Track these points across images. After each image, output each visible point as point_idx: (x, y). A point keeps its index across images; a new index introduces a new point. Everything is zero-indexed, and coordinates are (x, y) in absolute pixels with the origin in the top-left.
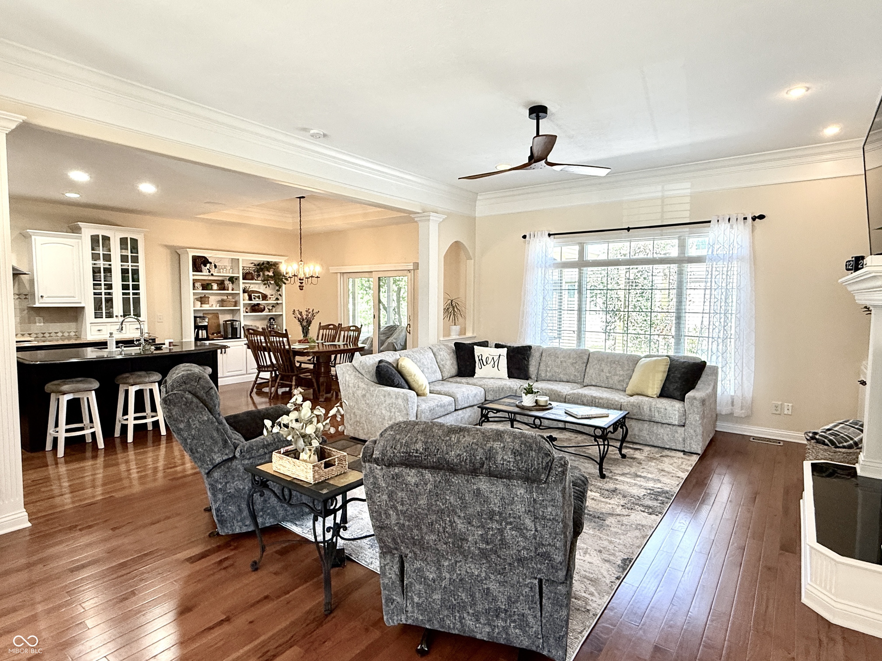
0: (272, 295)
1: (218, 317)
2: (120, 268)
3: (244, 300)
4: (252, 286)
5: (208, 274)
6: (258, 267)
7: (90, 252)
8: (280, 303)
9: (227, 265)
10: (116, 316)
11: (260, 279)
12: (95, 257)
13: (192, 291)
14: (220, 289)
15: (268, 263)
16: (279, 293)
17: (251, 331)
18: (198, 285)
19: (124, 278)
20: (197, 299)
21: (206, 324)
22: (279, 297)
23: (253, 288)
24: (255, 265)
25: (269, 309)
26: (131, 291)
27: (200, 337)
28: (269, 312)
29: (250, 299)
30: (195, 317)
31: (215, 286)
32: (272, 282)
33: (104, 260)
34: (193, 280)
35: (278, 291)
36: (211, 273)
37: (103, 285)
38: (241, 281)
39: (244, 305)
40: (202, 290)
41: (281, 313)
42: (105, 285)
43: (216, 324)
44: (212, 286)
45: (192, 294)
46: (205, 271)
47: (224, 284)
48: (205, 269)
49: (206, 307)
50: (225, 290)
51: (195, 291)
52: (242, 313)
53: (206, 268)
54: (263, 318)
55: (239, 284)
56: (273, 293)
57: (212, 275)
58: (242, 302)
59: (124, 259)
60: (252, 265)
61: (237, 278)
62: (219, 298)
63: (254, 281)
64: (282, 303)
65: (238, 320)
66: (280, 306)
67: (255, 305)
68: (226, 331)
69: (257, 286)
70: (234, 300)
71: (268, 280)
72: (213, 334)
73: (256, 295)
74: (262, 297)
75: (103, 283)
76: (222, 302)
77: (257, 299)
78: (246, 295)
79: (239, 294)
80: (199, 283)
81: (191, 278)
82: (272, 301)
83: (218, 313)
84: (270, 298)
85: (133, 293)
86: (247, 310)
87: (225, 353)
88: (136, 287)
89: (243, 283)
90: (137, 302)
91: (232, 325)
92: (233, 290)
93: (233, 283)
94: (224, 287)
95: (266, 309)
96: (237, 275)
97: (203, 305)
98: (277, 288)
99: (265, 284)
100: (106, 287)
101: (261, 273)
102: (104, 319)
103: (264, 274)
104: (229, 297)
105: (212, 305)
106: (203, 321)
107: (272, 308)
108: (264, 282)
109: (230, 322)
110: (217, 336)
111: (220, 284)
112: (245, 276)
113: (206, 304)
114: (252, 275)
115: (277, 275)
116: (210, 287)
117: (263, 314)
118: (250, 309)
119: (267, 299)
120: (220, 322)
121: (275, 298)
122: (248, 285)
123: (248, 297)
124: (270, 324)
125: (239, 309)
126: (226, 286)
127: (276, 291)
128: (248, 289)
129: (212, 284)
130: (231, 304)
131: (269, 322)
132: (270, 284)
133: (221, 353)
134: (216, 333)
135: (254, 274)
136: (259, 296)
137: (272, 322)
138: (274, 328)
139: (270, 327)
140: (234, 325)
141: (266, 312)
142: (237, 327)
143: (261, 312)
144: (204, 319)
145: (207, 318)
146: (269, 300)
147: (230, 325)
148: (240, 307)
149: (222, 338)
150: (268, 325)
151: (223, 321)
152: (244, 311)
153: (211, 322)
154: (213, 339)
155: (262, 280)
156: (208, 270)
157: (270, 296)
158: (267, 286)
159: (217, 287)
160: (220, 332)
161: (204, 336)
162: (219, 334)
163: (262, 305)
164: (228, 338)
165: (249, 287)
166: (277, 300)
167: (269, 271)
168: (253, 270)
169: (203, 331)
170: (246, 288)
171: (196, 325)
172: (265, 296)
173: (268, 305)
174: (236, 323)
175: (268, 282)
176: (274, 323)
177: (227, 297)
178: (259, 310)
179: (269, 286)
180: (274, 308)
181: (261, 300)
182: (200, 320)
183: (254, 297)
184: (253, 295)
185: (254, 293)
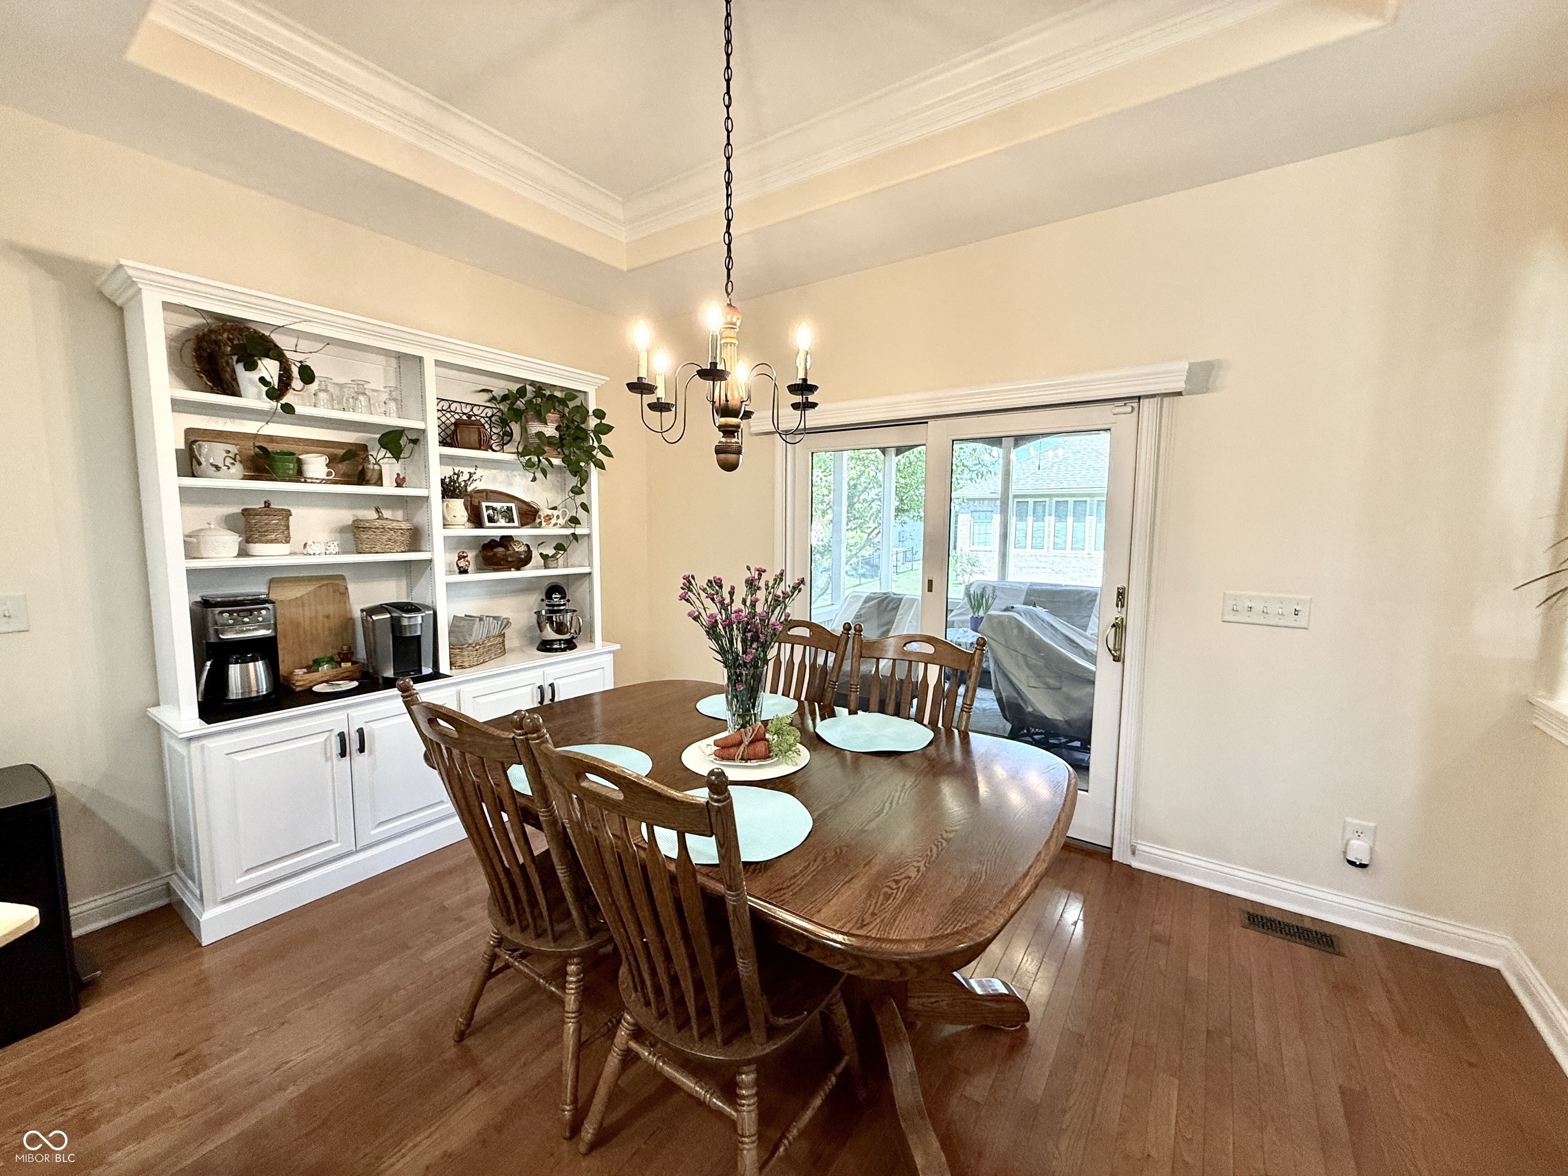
0: (555, 508)
1: (344, 593)
3: (446, 525)
4: (479, 472)
5: (266, 404)
6: (505, 407)
8: (583, 536)
11: (510, 446)
13: (174, 480)
14: (342, 480)
15: (539, 390)
16: (580, 499)
18: (215, 454)
20: (230, 523)
21: (265, 633)
22: (581, 515)
23: (485, 480)
24: (493, 399)
25: (544, 557)
27: (235, 690)
28: (546, 567)
29: (476, 519)
30: (203, 605)
31: (316, 465)
32: (554, 461)
34: (183, 431)
35: (577, 491)
36: (283, 400)
38: (434, 447)
39: (452, 543)
40: (247, 477)
41: (586, 570)
43: (332, 623)
44: (300, 463)
45: (173, 495)
46: (251, 390)
47: (365, 461)
48: (248, 381)
49: (274, 554)
50: (367, 483)
51: (196, 484)
52: (442, 575)
53: (255, 376)
54: (528, 586)
55: (426, 460)
56: (558, 500)
57: (288, 409)
58: (438, 534)
60: (482, 399)
61: (416, 439)
62: (346, 516)
63: (489, 455)
64: (589, 536)
65: (428, 602)
66: (584, 543)
67: (492, 544)
68: (372, 649)
69: (501, 475)
70: (405, 525)
71: (539, 453)
72: (312, 665)
73: (498, 505)
74: (521, 514)
76: (355, 535)
77: (502, 522)
78: (458, 506)
79: (427, 499)
80: (219, 449)
81: (177, 418)
82: (553, 530)
83: (343, 578)
84: (549, 518)
86: (462, 563)
87: (362, 750)
89: (444, 459)
91: (395, 625)
92: (400, 483)
93: (397, 456)
94: (363, 471)
95: (535, 554)
96: (419, 425)
97: (257, 548)
98: (574, 481)
99: (529, 465)
101: (515, 428)
103: (524, 430)
104: (384, 512)
105: (305, 545)
106: (246, 620)
107: (555, 551)
108: (527, 458)
109: (389, 616)
110: (334, 672)
111: (343, 459)
112: (454, 432)
113: (272, 541)
114: (479, 429)
115: (572, 435)
116: (291, 466)
117: (527, 573)
118: (477, 557)
119: (538, 521)
120: (351, 612)
121: (567, 518)
122: (466, 471)
123: (465, 514)
124: (551, 608)
125: (431, 561)
126: (371, 466)
127: (571, 495)
128: (465, 481)
129: (300, 457)
130: (395, 542)
131: (547, 602)
132: (549, 469)
133: (343, 754)
134: (330, 660)
135: (491, 430)
136: (509, 509)
137: (555, 600)
138: (565, 621)
139: (550, 620)
140: (410, 626)
141: (537, 568)
142: (419, 633)
143: (518, 569)
144: (251, 612)
145: (273, 602)
146: (544, 524)
147: (393, 626)
148: (432, 551)
149: (355, 684)
150: (544, 612)
151: (362, 611)
152: (449, 565)
153: (307, 614)
154: (309, 691)
155: (518, 453)
156: (266, 388)
157: (550, 512)
158: (539, 475)
159: (326, 470)
160: (352, 653)
161: (254, 688)
162: (343, 664)
163: (518, 542)
164: (381, 681)
165: (471, 474)
166: (573, 525)
167: (544, 422)
168: (483, 415)
169: (251, 665)
170: (458, 479)
171: (209, 645)
172: (529, 508)
173: (542, 543)
174: (418, 618)
175: (541, 458)
176: (564, 605)
177: (377, 510)
178: (510, 559)
179: (545, 473)
180: (562, 552)
181: (516, 524)
182: (226, 615)
183: (491, 512)
184: (488, 508)
185: (487, 500)
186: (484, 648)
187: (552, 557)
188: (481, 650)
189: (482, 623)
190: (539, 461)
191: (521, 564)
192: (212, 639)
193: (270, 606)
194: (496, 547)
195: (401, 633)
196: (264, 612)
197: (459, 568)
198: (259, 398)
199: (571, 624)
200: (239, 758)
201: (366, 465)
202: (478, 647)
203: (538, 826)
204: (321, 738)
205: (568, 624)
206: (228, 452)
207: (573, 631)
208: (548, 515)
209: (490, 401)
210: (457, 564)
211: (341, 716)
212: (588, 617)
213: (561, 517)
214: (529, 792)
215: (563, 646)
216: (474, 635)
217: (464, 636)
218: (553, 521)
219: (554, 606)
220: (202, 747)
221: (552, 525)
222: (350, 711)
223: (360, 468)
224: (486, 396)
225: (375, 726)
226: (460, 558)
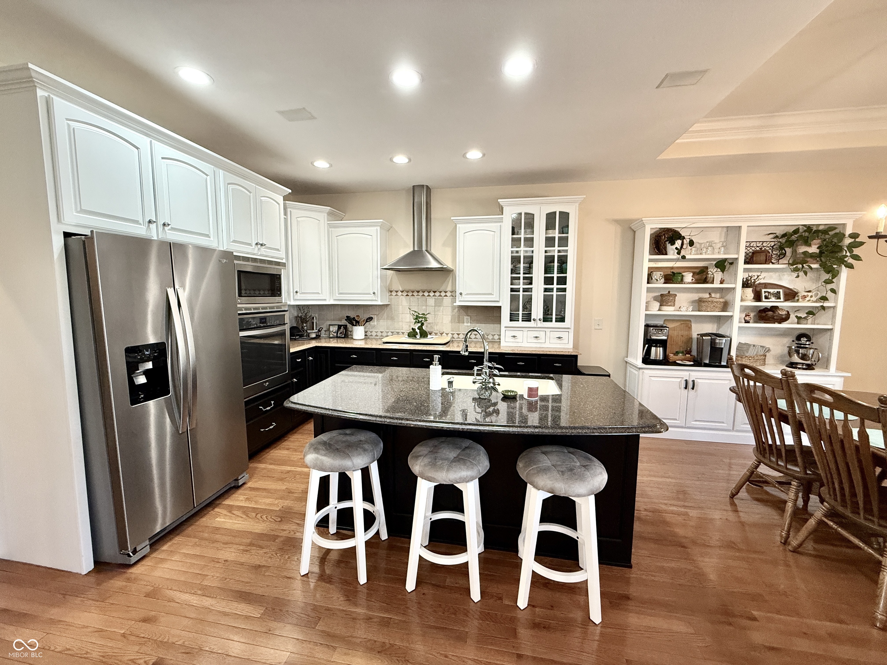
0: (809, 291)
1: (690, 328)
2: (544, 254)
3: (742, 300)
4: (763, 275)
5: (676, 256)
6: (783, 240)
7: (510, 236)
8: (830, 307)
9: (717, 241)
10: (534, 320)
11: (785, 261)
12: (516, 242)
13: (645, 285)
14: (698, 282)
15: (809, 228)
16: (829, 286)
17: (747, 371)
18: (657, 275)
19: (548, 269)
20: (655, 299)
21: (664, 338)
22: (830, 295)
23: (766, 278)
24: (776, 237)
25: (799, 318)
26: (555, 286)
27: (653, 357)
28: (798, 323)
29: (758, 297)
30: (647, 326)
31: (688, 277)
32: (814, 266)
33: (525, 246)
34: (649, 268)
35: (829, 282)
36: (682, 254)
37: (522, 278)
38: (741, 265)
39: (744, 309)
40: (665, 283)
41: (829, 327)
42: (524, 278)
43: (684, 339)
44: (683, 276)
45: (644, 290)
46: (672, 252)
47: (707, 274)
48: (671, 249)
49: (669, 310)
50: (707, 283)
51: (650, 285)
52: (736, 323)
53: (674, 247)
54: (785, 333)
55: (736, 271)
56: (814, 287)
57: (684, 257)
58: (738, 304)
59: (550, 242)
60: (769, 238)
61: (733, 262)
62: (696, 296)
63: (770, 266)
64: (834, 307)
65: (728, 334)
66: (830, 312)
67: (766, 310)
68: (700, 351)
69: (776, 274)
70: (722, 300)
71: (803, 262)
72: (677, 353)
73: (771, 291)
74: (786, 295)
75: (522, 276)
76: (699, 304)
77: (773, 299)
78: (749, 290)
79: (734, 289)
80: (659, 273)
81: (647, 265)
83: (690, 321)
84: (805, 297)
85: (557, 289)
86: (747, 318)
87: (693, 388)
88: (562, 281)
89: (745, 270)
90: (562, 302)
91: (713, 343)
92: (722, 283)
93: (723, 271)
94: (706, 278)
95: (792, 316)
96: (735, 257)
97: (664, 308)
98: (828, 276)
99: (796, 270)
100: (525, 281)
101: (789, 251)
102: (520, 323)
103: (794, 252)
104: (713, 295)
105: (680, 308)
106: (660, 332)
107: (806, 315)
108: (794, 266)
109: (710, 338)
110: (683, 357)
111: (698, 274)
112: (752, 257)
113: (669, 306)
114: (766, 254)
115: (830, 250)
116: (680, 278)
117: (785, 325)
118: (755, 316)
119: (797, 298)
120: (692, 335)
121: (818, 297)
122: (756, 274)
123: (752, 295)
124: (799, 345)
125: (732, 316)
126: (710, 276)
127: (823, 284)
128: (754, 279)
129: (683, 274)
130: (717, 307)
131: (797, 342)
132: (808, 270)
133: (686, 388)
134: (682, 353)
135: (772, 253)
136: (779, 293)
137: (803, 341)
138: (808, 354)
139: (798, 352)
140: (719, 343)
141: (792, 323)
142: (723, 347)
143: (780, 323)
144: (662, 330)
145: (668, 328)
146: (800, 300)
147: (711, 342)
148: (733, 312)
149: (692, 363)
150: (793, 347)
151: (698, 335)
152: (740, 319)
153: (675, 334)
154: (675, 362)
155: (789, 264)
156: (677, 251)
157: (806, 294)
158: (801, 274)
159: (692, 278)
160: (691, 351)
161: (658, 357)
162: (687, 355)
163: (782, 310)
164: (703, 364)
165: (758, 276)
166: (823, 301)
167: (810, 245)
168: (769, 246)
169: (658, 348)
170: (751, 279)
171: (647, 339)
172: (791, 292)
173: (798, 310)
174: (724, 340)
175: (804, 265)
176: (808, 345)
177: (710, 294)
178: (775, 318)
179: (806, 273)
180: (811, 316)
181: (782, 300)
182: (654, 330)
183: (767, 294)
184: (765, 292)
185: (765, 288)
186: (754, 359)
187: (804, 318)
188: (752, 361)
189: (754, 348)
190: (803, 266)
191: (782, 321)
192: (649, 338)
193: (667, 329)
194: (768, 311)
195: (715, 345)
196: (665, 330)
197: (745, 320)
198: (674, 254)
199: (812, 356)
200: (653, 379)
201: (708, 276)
202: (750, 358)
203: (787, 423)
204: (679, 380)
205: (810, 356)
206: (661, 274)
207: (813, 360)
208: (804, 296)
209: (774, 238)
210: (744, 318)
211: (687, 373)
212: (826, 354)
213: (813, 296)
214: (786, 409)
215: (804, 367)
216: (749, 352)
217: (744, 353)
218: (807, 299)
219: (801, 344)
220: (643, 372)
221: (806, 301)
222: (691, 373)
223: (705, 277)
224: (772, 236)
225: (699, 381)
226: (746, 316)
